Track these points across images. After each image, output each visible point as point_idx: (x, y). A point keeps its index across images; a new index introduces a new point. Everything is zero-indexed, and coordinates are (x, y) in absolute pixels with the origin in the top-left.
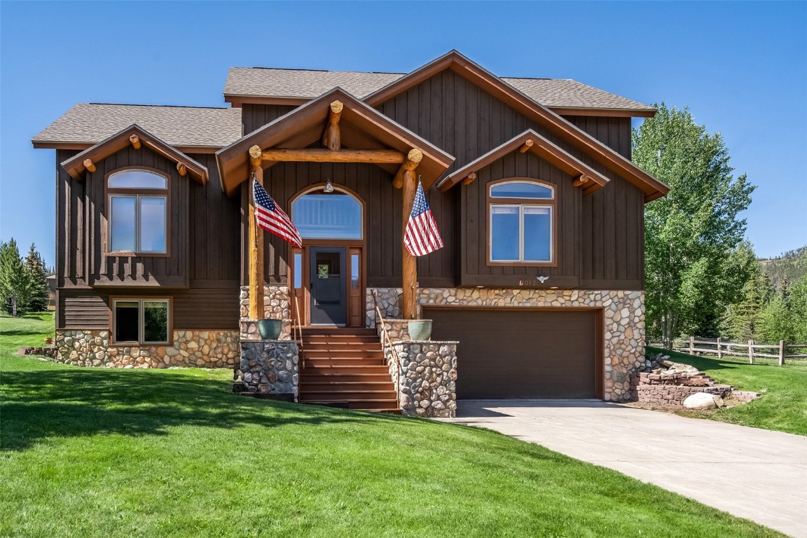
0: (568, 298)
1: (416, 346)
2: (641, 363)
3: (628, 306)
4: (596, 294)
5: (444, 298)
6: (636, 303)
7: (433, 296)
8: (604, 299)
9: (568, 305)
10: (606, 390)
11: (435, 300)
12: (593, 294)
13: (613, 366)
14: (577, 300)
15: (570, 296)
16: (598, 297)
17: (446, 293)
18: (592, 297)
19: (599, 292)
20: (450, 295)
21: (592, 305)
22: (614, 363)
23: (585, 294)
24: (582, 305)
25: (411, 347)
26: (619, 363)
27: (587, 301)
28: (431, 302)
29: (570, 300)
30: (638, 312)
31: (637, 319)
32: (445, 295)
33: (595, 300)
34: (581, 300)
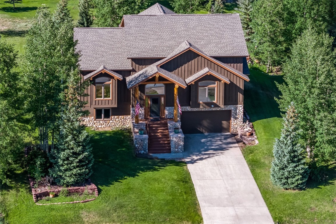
3: (238, 109)
6: (241, 108)
7: (184, 108)
10: (232, 131)
11: (184, 109)
16: (230, 107)
18: (228, 107)
22: (234, 124)
23: (226, 106)
24: (225, 109)
27: (227, 108)
28: (183, 110)
29: (222, 108)
30: (241, 111)
31: (241, 112)
32: (187, 108)
33: (229, 108)
34: (225, 108)
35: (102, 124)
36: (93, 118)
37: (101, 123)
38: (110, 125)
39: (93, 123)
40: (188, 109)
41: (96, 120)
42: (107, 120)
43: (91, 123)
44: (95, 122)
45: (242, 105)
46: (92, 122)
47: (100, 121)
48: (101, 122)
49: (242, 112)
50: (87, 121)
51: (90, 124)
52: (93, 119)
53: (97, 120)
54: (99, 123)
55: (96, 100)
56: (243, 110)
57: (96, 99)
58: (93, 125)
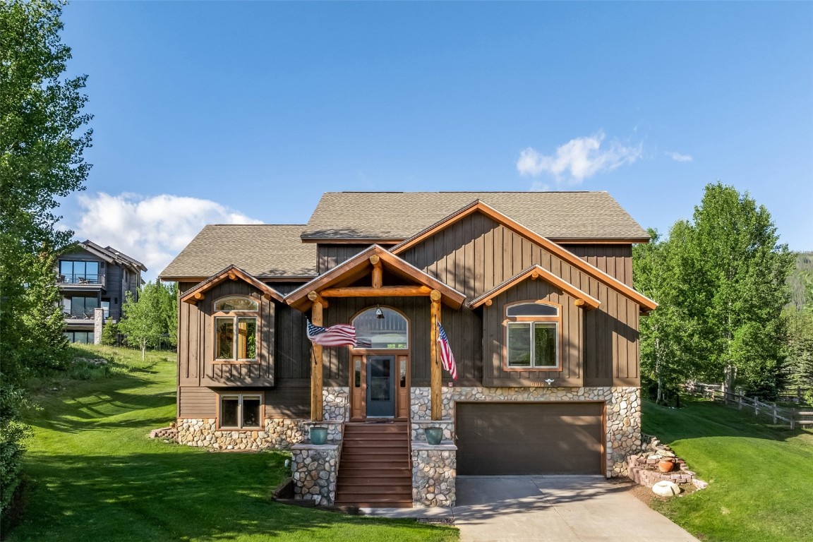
0: (575, 393)
1: (424, 452)
2: (637, 446)
3: (625, 399)
4: (599, 390)
5: (472, 394)
6: (633, 398)
7: (464, 393)
8: (605, 394)
9: (576, 399)
10: (608, 469)
11: (466, 395)
12: (596, 389)
13: (613, 449)
14: (583, 395)
15: (577, 392)
16: (601, 392)
17: (475, 390)
18: (596, 392)
19: (602, 388)
20: (478, 393)
21: (596, 399)
22: (614, 447)
23: (590, 390)
24: (587, 399)
25: (420, 453)
26: (619, 446)
27: (592, 396)
28: (463, 398)
29: (577, 395)
30: (635, 404)
31: (633, 410)
32: (474, 392)
33: (598, 395)
34: (586, 395)
35: (238, 441)
36: (211, 421)
37: (234, 437)
38: (259, 444)
39: (214, 439)
40: (479, 394)
41: (220, 428)
42: (251, 431)
43: (208, 438)
44: (218, 434)
45: (634, 388)
46: (211, 435)
47: (233, 432)
48: (235, 435)
49: (639, 408)
50: (197, 430)
51: (205, 439)
52: (213, 426)
53: (222, 428)
54: (228, 439)
55: (214, 362)
56: (639, 401)
57: (214, 360)
58: (212, 442)
